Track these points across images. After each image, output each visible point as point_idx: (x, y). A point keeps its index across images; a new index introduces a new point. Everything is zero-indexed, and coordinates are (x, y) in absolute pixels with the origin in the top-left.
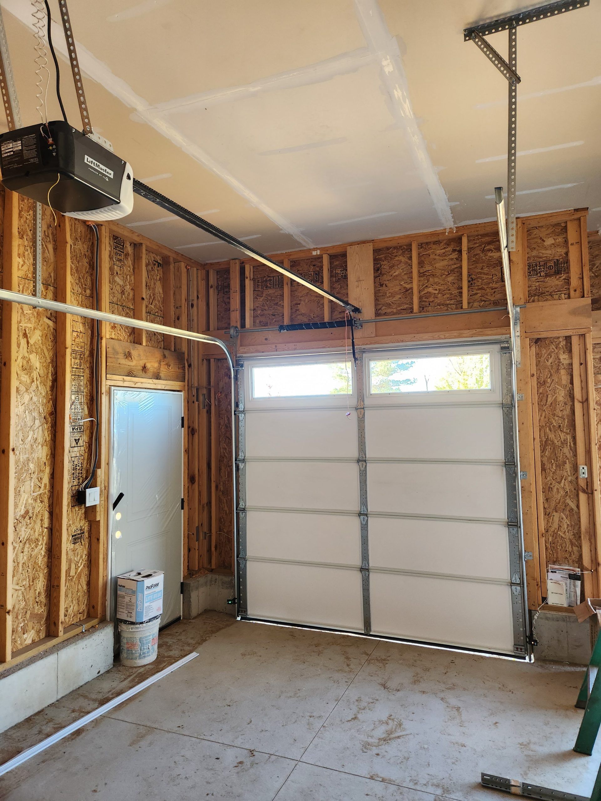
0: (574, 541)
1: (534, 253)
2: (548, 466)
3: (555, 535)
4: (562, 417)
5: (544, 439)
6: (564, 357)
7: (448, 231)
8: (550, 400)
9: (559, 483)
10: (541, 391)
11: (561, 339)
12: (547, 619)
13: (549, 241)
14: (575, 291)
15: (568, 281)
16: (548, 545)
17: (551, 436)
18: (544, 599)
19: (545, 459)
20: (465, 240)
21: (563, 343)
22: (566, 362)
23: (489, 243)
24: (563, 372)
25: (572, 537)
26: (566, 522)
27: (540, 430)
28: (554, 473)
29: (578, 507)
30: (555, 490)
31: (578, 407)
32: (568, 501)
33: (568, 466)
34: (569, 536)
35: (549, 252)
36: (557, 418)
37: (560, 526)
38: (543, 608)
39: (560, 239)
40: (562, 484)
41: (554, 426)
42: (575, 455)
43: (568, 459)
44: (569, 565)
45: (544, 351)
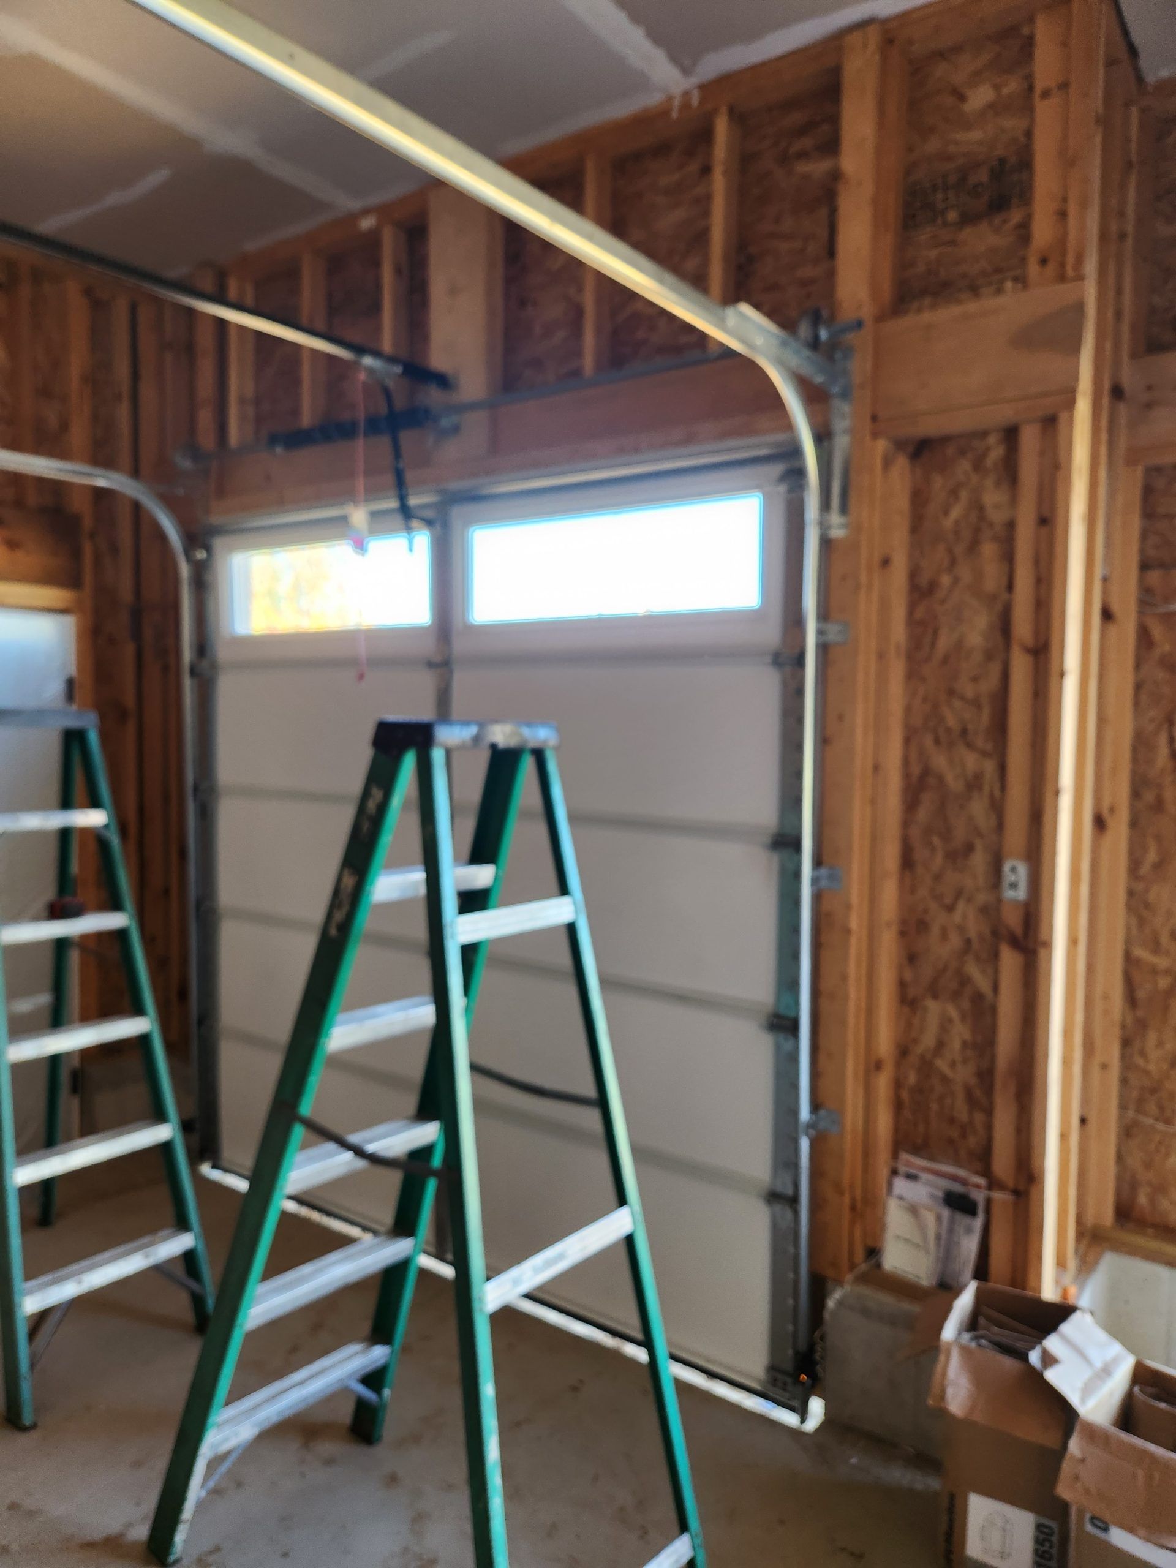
0: (978, 1093)
1: (933, 145)
2: (920, 854)
3: (926, 1067)
4: (976, 703)
5: (916, 770)
6: (993, 498)
7: (677, 103)
8: (944, 643)
9: (950, 909)
10: (920, 613)
11: (992, 440)
12: (866, 1312)
13: (980, 97)
14: (1044, 261)
15: (1024, 234)
16: (905, 1095)
17: (940, 761)
18: (873, 1253)
19: (915, 832)
20: (722, 127)
21: (996, 453)
22: (998, 517)
23: (803, 131)
24: (989, 550)
25: (973, 1081)
26: (960, 1032)
27: (907, 741)
28: (938, 878)
29: (996, 988)
30: (935, 930)
31: (1020, 666)
32: (973, 970)
33: (979, 860)
34: (963, 1075)
35: (976, 135)
36: (957, 704)
37: (940, 1045)
38: (863, 1279)
39: (1012, 86)
40: (957, 917)
41: (949, 730)
42: (1000, 827)
43: (980, 835)
44: (958, 1163)
45: (938, 483)
